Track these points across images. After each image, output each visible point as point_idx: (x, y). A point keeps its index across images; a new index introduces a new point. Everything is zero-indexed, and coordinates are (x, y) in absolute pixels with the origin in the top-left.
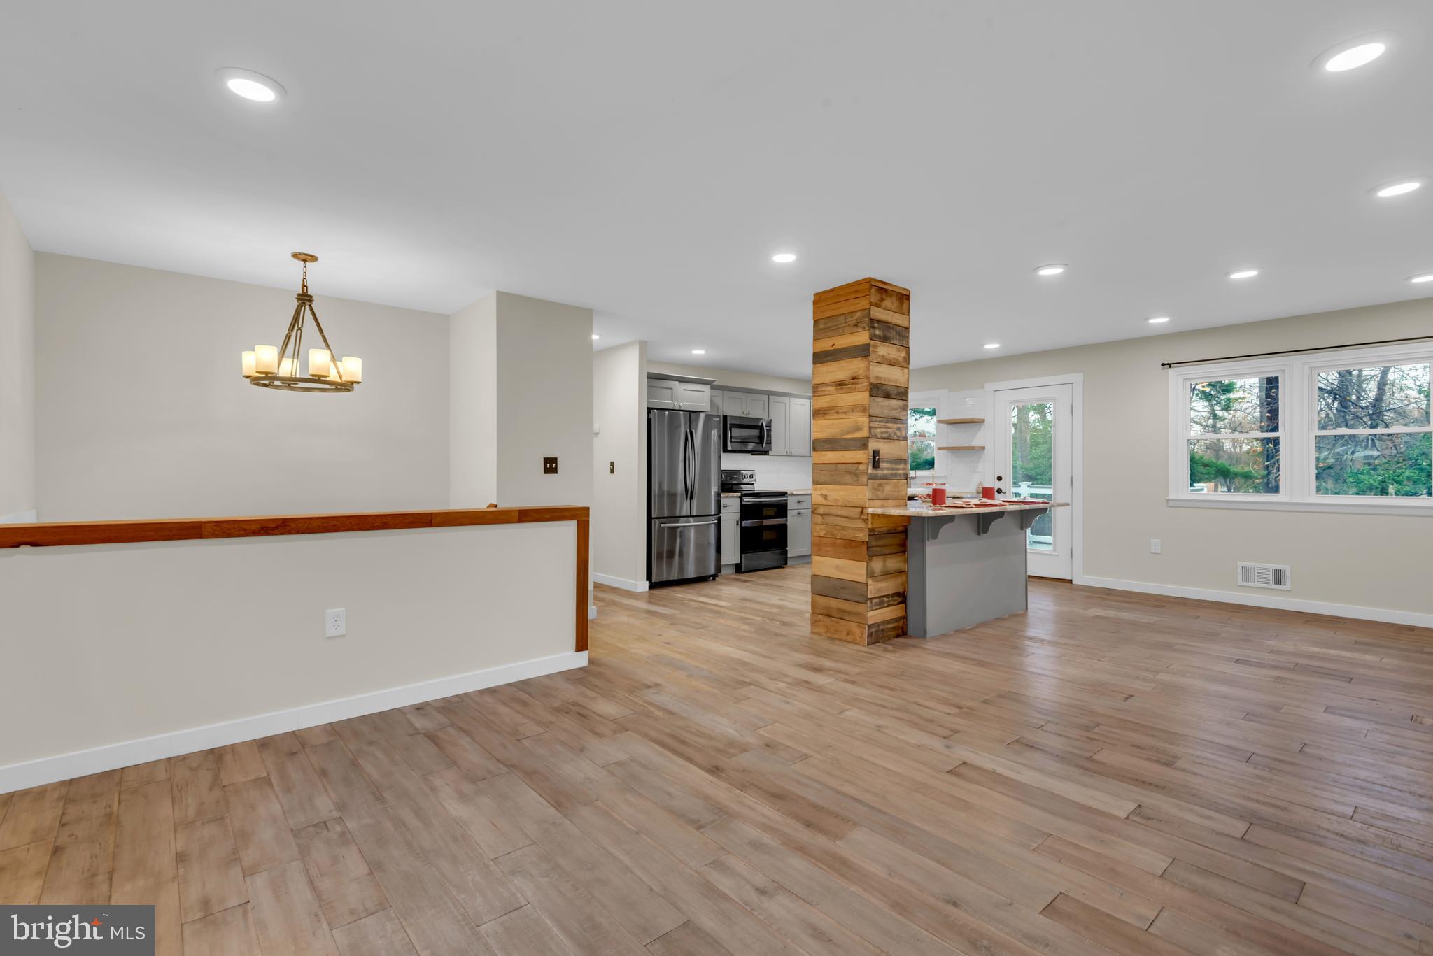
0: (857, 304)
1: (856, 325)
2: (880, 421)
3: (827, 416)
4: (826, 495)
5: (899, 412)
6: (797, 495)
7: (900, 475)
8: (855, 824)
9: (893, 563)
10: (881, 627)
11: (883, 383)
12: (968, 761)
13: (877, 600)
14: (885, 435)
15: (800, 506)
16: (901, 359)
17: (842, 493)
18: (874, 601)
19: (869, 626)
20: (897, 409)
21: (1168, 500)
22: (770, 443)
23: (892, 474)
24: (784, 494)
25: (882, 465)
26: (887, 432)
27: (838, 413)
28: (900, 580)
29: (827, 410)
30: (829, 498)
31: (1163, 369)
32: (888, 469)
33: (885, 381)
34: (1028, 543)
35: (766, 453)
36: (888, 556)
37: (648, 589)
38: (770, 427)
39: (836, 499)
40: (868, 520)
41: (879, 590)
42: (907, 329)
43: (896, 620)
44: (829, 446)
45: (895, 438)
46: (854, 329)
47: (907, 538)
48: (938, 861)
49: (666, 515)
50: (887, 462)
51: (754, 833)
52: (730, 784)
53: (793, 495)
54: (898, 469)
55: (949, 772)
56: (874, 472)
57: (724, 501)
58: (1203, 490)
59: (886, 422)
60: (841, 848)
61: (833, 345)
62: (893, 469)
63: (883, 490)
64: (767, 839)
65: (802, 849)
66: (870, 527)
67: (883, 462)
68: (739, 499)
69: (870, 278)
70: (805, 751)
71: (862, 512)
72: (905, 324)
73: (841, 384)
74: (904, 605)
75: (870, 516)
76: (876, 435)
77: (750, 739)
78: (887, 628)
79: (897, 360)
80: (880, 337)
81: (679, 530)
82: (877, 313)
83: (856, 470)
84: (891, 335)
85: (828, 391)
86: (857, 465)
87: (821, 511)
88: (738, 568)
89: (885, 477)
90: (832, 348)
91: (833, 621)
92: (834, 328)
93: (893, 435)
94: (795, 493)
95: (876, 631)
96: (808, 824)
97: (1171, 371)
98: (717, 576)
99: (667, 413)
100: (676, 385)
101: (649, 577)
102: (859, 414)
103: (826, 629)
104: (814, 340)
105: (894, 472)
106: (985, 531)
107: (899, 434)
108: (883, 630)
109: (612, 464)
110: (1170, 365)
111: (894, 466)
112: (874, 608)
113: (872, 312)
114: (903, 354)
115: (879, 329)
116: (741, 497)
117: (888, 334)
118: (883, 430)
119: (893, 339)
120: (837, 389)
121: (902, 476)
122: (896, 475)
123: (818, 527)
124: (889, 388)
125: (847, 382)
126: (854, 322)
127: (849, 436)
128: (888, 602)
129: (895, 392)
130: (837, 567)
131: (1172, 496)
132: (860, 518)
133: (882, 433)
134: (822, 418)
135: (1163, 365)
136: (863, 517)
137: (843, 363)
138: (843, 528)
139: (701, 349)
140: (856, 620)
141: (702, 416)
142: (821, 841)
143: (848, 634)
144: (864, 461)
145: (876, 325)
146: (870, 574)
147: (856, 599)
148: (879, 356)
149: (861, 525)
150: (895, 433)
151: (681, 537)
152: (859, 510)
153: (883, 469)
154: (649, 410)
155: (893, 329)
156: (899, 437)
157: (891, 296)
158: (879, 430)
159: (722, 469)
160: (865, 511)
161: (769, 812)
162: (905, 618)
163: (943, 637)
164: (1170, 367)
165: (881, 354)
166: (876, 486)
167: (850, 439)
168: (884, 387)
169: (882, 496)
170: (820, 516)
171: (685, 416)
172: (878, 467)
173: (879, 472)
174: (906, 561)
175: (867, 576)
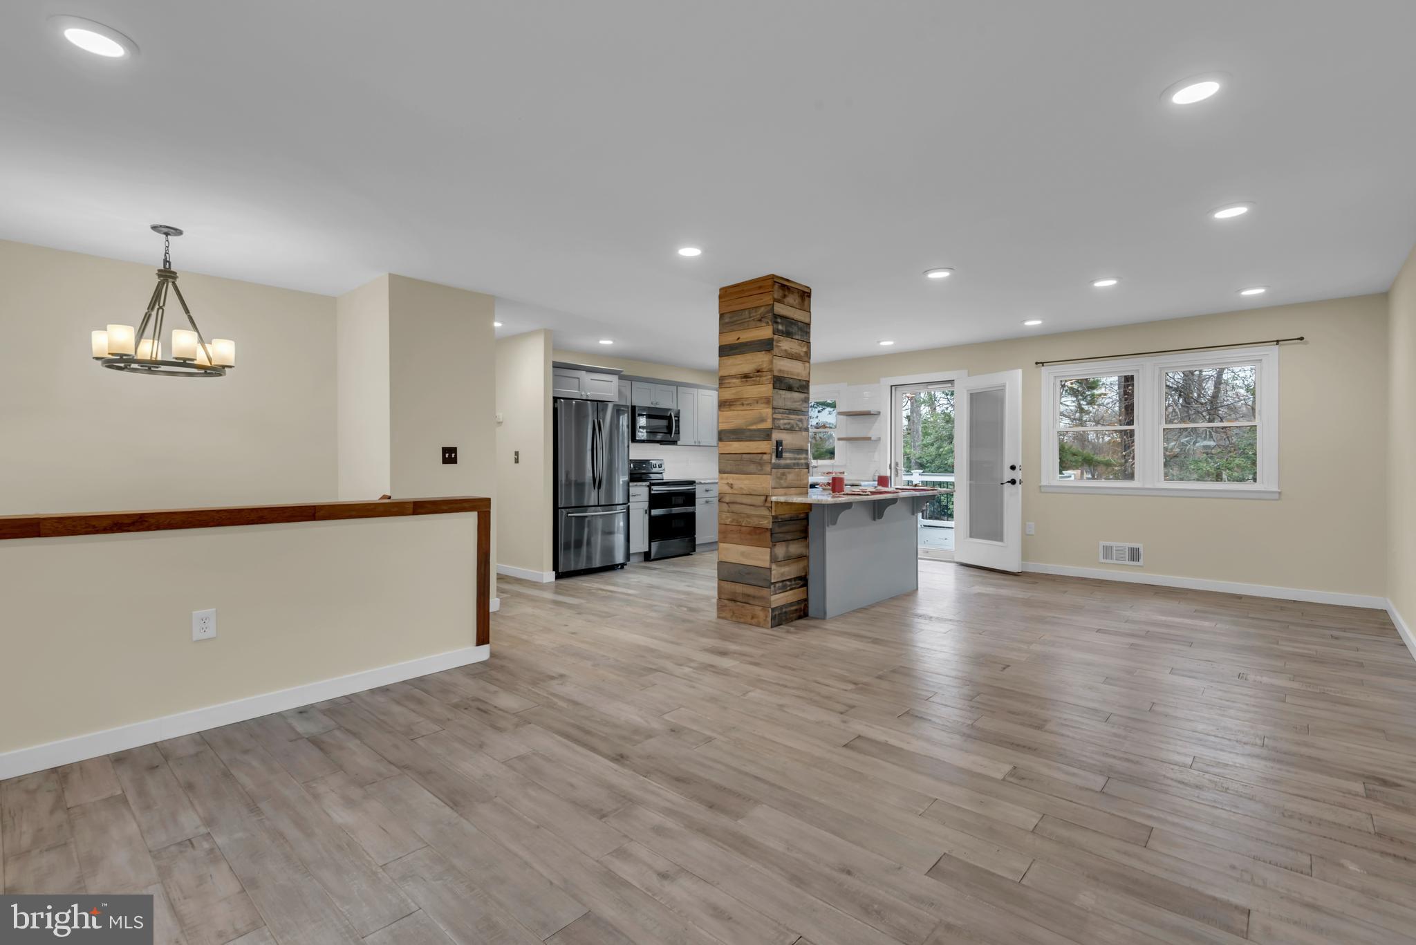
0: (761, 299)
1: (760, 320)
2: (782, 413)
3: (733, 408)
4: (732, 484)
5: (800, 405)
6: (705, 483)
7: (802, 464)
8: (757, 802)
9: (795, 549)
10: (784, 610)
11: (786, 376)
12: (862, 735)
13: (780, 584)
14: (788, 427)
15: (708, 495)
16: (802, 354)
17: (746, 482)
18: (777, 585)
19: (773, 610)
20: (798, 402)
21: (1040, 487)
22: (679, 433)
23: (794, 464)
24: (692, 483)
25: (785, 455)
26: (789, 424)
27: (743, 404)
28: (802, 564)
29: (733, 402)
30: (735, 487)
31: (1037, 367)
32: (791, 459)
33: (788, 374)
34: (919, 526)
35: (674, 443)
36: (791, 542)
37: (554, 579)
38: (678, 417)
39: (741, 488)
40: (771, 507)
41: (782, 574)
42: (808, 325)
43: (798, 602)
44: (734, 437)
45: (797, 429)
46: (759, 324)
47: (808, 525)
48: (834, 832)
49: (573, 505)
50: (790, 452)
51: (658, 819)
52: (634, 771)
53: (701, 483)
54: (800, 459)
55: (845, 746)
56: (778, 461)
57: (632, 491)
58: (1070, 477)
59: (788, 414)
60: (744, 827)
61: (738, 339)
62: (795, 459)
63: (786, 479)
64: (670, 823)
65: (704, 831)
66: (773, 514)
67: (786, 452)
68: (648, 488)
69: (773, 275)
70: (708, 733)
71: (766, 500)
72: (807, 321)
73: (746, 377)
74: (805, 588)
75: (773, 503)
76: (779, 426)
77: (655, 725)
78: (790, 611)
79: (799, 354)
80: (782, 332)
81: (587, 519)
82: (780, 309)
83: (760, 460)
84: (794, 331)
85: (734, 383)
86: (761, 455)
87: (727, 499)
88: (647, 557)
89: (787, 467)
90: (737, 342)
91: (738, 606)
92: (739, 322)
93: (795, 426)
94: (703, 482)
95: (779, 614)
96: (711, 806)
97: (1044, 370)
98: (626, 565)
99: (574, 402)
100: (582, 374)
101: (555, 568)
102: (763, 405)
103: (732, 614)
104: (720, 333)
105: (796, 461)
106: (880, 516)
107: (801, 425)
108: (786, 612)
109: (517, 453)
110: (1043, 363)
111: (796, 456)
112: (778, 592)
113: (775, 308)
114: (805, 349)
115: (782, 324)
116: (649, 487)
117: (791, 330)
118: (786, 421)
119: (795, 334)
120: (742, 382)
121: (804, 466)
122: (798, 464)
123: (724, 516)
124: (791, 381)
125: (751, 375)
126: (758, 316)
127: (754, 427)
128: (790, 585)
129: (797, 385)
130: (743, 554)
131: (1044, 483)
132: (764, 506)
133: (785, 424)
134: (728, 409)
135: (1037, 363)
136: (767, 505)
137: (749, 356)
138: (749, 516)
139: (609, 340)
140: (760, 604)
141: (610, 406)
142: (724, 821)
143: (753, 618)
144: (768, 451)
145: (779, 320)
146: (774, 560)
147: (761, 584)
148: (782, 350)
149: (765, 512)
150: (797, 424)
151: (589, 526)
152: (763, 498)
153: (786, 459)
154: (555, 399)
155: (795, 324)
156: (801, 428)
157: (793, 293)
158: (782, 421)
159: (630, 458)
160: (768, 499)
161: (673, 796)
162: (806, 600)
163: (842, 617)
164: (1043, 365)
165: (783, 348)
166: (779, 475)
167: (755, 430)
168: (787, 380)
169: (785, 485)
170: (726, 505)
171: (593, 406)
172: (781, 457)
173: (782, 462)
174: (807, 546)
175: (771, 562)
